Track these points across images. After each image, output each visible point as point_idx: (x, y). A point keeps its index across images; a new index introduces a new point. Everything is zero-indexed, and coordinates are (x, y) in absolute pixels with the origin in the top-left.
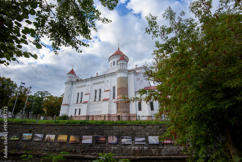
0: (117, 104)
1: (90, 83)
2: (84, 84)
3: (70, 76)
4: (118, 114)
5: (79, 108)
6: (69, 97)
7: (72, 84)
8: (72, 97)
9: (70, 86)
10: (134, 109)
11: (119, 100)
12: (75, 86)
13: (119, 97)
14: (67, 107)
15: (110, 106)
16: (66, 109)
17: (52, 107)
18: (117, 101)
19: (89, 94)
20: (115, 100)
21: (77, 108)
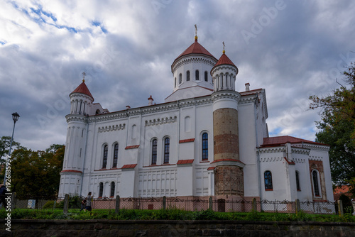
0: (216, 172)
1: (136, 120)
2: (122, 123)
3: (79, 98)
4: (219, 197)
5: (111, 180)
6: (82, 153)
7: (87, 122)
8: (89, 154)
9: (81, 124)
10: (256, 187)
11: (221, 164)
12: (93, 127)
13: (219, 156)
14: (76, 177)
15: (196, 178)
16: (75, 181)
17: (33, 177)
18: (215, 165)
19: (137, 147)
20: (207, 165)
21: (104, 181)
